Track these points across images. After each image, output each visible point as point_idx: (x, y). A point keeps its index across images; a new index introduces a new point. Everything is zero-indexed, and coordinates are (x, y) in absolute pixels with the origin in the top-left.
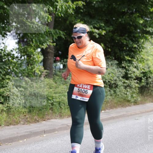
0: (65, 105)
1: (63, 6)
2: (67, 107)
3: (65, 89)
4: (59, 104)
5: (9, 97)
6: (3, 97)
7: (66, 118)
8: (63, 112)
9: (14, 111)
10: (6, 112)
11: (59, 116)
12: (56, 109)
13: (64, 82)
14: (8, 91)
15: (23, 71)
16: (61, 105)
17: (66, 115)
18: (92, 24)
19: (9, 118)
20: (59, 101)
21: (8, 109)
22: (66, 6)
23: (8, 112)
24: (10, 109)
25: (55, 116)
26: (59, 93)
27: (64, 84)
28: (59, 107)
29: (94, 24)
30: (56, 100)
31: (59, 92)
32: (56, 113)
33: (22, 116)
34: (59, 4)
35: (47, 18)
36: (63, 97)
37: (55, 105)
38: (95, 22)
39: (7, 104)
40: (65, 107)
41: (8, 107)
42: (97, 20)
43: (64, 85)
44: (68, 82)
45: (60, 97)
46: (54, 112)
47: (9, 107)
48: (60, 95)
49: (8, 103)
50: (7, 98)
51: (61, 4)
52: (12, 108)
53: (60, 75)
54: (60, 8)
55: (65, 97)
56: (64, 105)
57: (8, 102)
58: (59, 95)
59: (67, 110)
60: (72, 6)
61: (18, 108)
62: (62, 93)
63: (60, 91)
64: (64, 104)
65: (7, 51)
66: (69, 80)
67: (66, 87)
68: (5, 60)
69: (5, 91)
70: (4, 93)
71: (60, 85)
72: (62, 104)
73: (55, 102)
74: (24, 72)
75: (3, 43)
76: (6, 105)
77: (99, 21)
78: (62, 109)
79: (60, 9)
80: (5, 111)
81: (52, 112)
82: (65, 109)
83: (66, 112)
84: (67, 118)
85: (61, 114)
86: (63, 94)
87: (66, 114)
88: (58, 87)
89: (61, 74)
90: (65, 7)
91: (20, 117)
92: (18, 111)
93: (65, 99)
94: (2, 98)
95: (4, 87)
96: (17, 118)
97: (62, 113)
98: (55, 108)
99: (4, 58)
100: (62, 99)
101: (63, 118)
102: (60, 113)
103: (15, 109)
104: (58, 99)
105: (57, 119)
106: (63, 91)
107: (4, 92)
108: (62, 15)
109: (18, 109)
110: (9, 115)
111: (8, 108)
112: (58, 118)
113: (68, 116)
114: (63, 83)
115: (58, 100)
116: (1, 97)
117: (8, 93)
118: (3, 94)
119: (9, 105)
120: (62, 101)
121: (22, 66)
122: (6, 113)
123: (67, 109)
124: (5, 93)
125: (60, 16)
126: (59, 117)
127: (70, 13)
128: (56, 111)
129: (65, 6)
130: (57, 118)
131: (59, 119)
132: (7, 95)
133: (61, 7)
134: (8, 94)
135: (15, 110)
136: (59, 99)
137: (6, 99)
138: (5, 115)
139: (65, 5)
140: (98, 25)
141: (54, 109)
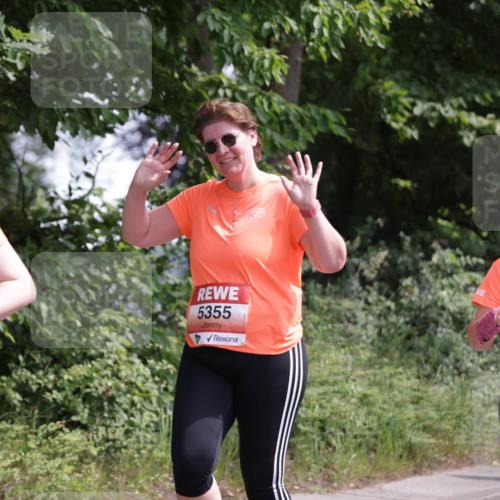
0: (348, 433)
1: (336, 16)
2: (354, 440)
3: (345, 365)
4: (322, 429)
5: (112, 400)
6: (87, 398)
7: (348, 488)
8: (338, 462)
9: (132, 458)
10: (99, 462)
11: (319, 481)
12: (308, 453)
13: (342, 338)
14: (107, 375)
15: (169, 291)
16: (331, 433)
17: (352, 475)
18: (459, 91)
19: (110, 488)
20: (322, 417)
21: (107, 451)
22: (351, 16)
23: (106, 461)
24: (118, 449)
25: (306, 480)
26: (322, 384)
27: (343, 347)
28: (323, 444)
29: (468, 90)
30: (309, 411)
31: (319, 380)
32: (309, 469)
33: (166, 480)
34: (321, 12)
35: (267, 63)
36: (336, 401)
37: (305, 433)
38: (475, 83)
39: (102, 430)
40: (346, 444)
41: (108, 440)
42: (482, 78)
43: (343, 351)
44: (360, 336)
45: (324, 401)
46: (301, 464)
47: (111, 443)
48: (325, 393)
49: (107, 427)
50: (106, 404)
51: (328, 11)
52: (125, 447)
53: (326, 308)
54: (323, 25)
55: (348, 402)
56: (342, 434)
57: (108, 422)
58: (322, 390)
59: (354, 456)
60: (378, 16)
61: (149, 447)
62: (335, 383)
63: (326, 373)
64: (344, 430)
65: (104, 205)
66: (364, 327)
67: (350, 357)
68: (96, 244)
69: (94, 375)
70: (92, 385)
71: (324, 349)
72: (332, 429)
73: (305, 421)
74: (176, 294)
75: (88, 175)
76: (100, 434)
77: (490, 80)
78: (334, 448)
79: (326, 32)
80: (94, 459)
81: (291, 462)
82: (346, 451)
83: (350, 461)
84: (357, 487)
85: (330, 472)
86: (336, 388)
87: (349, 473)
88: (319, 360)
89: (329, 304)
90: (345, 23)
91: (156, 485)
92: (148, 458)
93: (348, 407)
94: (82, 406)
95: (91, 358)
96: (146, 488)
97: (333, 469)
98: (303, 446)
99: (89, 236)
100: (332, 408)
101: (338, 489)
102: (325, 466)
103: (138, 451)
104: (317, 407)
105: (312, 492)
106: (337, 374)
107: (90, 379)
108: (336, 55)
109: (150, 451)
110: (112, 476)
111: (107, 445)
112: (317, 488)
113: (361, 480)
114: (335, 343)
115: (316, 412)
116: (80, 400)
117: (110, 383)
118: (88, 387)
119: (114, 433)
120: (334, 418)
121: (168, 269)
122: (97, 466)
123: (355, 450)
124: (96, 382)
125: (325, 58)
126: (323, 486)
127: (369, 44)
128: (308, 459)
129: (348, 19)
130: (312, 488)
131: (320, 493)
132: (104, 393)
133: (326, 24)
134: (109, 389)
135: (136, 456)
136: (321, 406)
137: (101, 409)
138: (94, 473)
139: (344, 12)
140: (488, 96)
141: (301, 452)
